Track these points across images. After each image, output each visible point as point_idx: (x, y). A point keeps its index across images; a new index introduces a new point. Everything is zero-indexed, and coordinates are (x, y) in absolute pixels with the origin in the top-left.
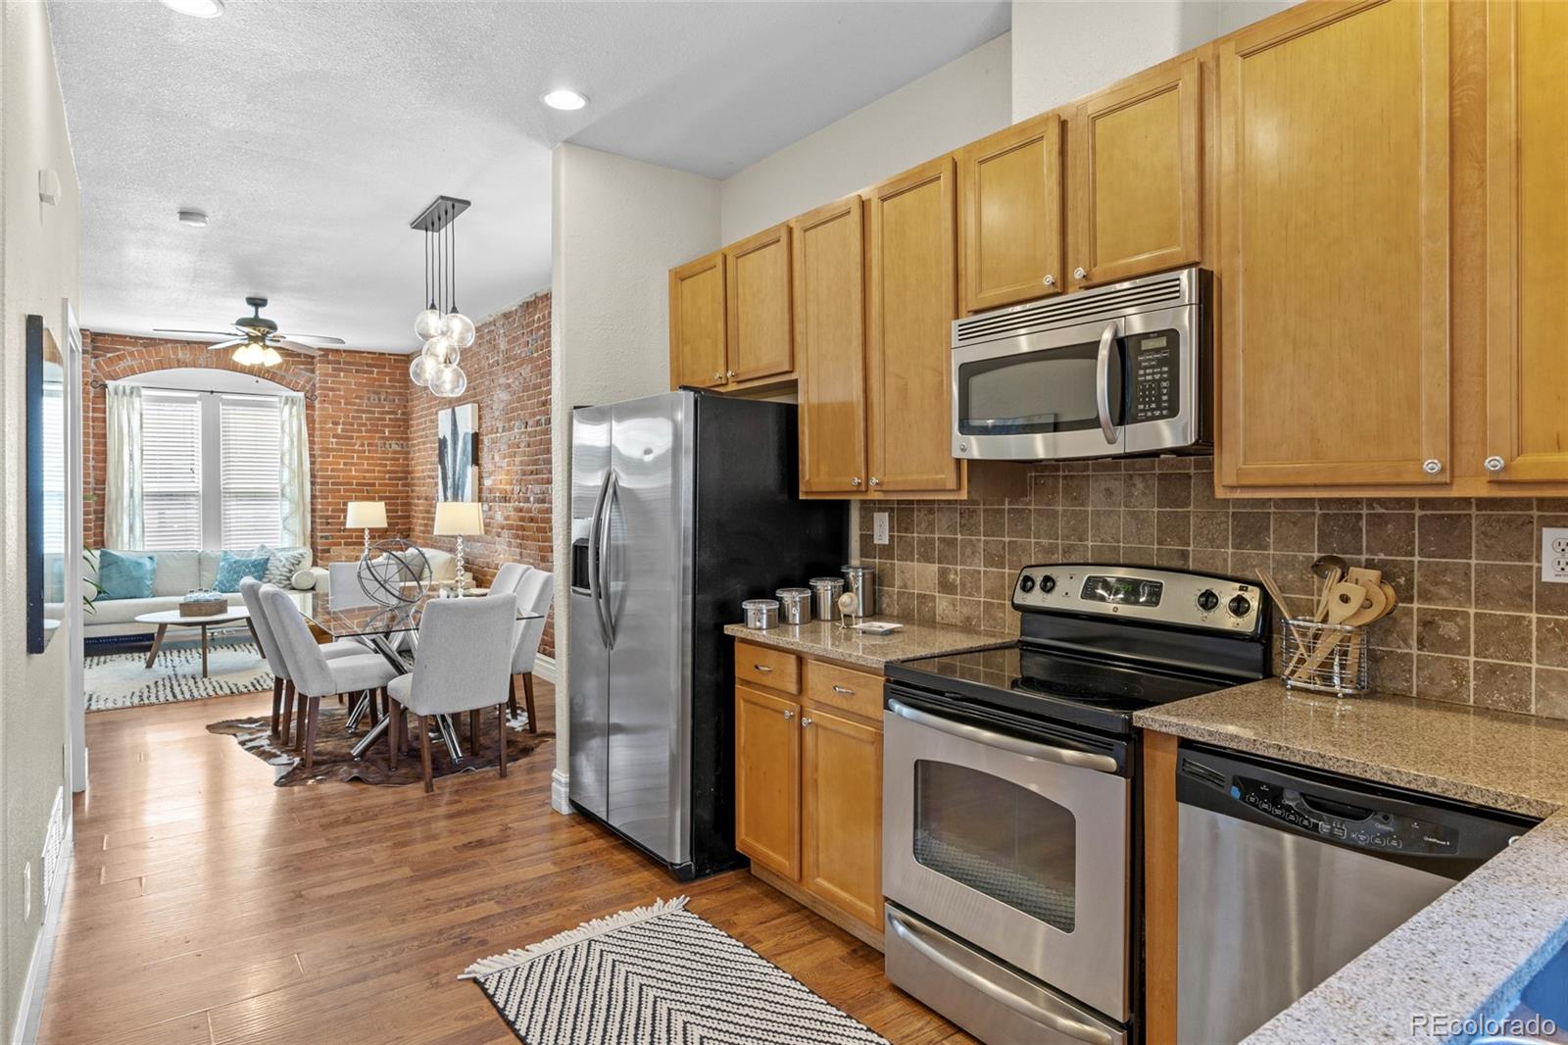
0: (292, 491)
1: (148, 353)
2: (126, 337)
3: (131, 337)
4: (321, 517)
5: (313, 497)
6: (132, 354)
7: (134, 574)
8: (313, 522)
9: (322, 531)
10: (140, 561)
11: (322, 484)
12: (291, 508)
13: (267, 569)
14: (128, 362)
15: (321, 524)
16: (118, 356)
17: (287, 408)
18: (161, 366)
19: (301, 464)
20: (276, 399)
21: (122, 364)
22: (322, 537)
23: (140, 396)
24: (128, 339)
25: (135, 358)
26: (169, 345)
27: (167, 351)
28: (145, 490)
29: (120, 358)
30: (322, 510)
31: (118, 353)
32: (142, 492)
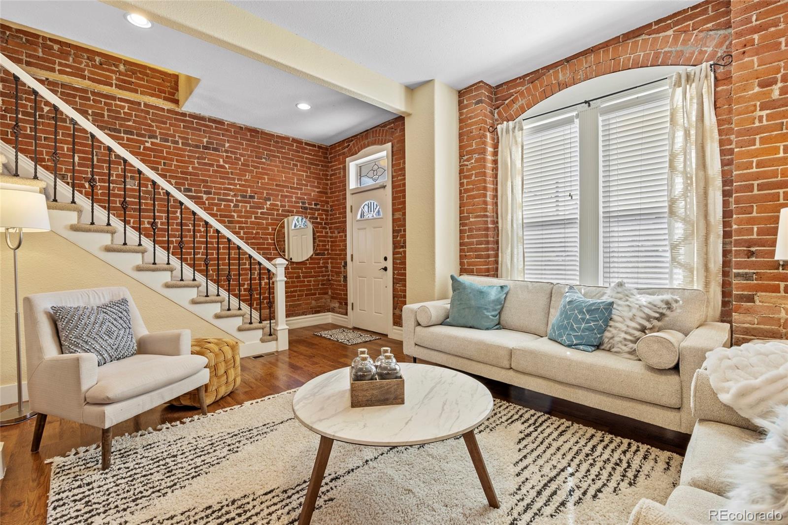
0: (688, 206)
1: (535, 88)
2: (517, 79)
3: (520, 78)
4: (738, 243)
5: (727, 214)
6: (522, 94)
7: (473, 303)
8: (726, 253)
9: (739, 265)
10: (485, 290)
11: (740, 189)
12: (685, 230)
13: (611, 319)
14: (521, 102)
15: (738, 254)
16: (512, 100)
17: (679, 91)
18: (545, 96)
19: (702, 163)
20: (665, 87)
21: (516, 106)
22: (737, 275)
23: (522, 129)
24: (518, 81)
25: (525, 97)
26: (551, 71)
27: (550, 78)
28: (525, 221)
29: (513, 102)
30: (740, 232)
31: (513, 97)
32: (523, 223)
